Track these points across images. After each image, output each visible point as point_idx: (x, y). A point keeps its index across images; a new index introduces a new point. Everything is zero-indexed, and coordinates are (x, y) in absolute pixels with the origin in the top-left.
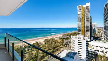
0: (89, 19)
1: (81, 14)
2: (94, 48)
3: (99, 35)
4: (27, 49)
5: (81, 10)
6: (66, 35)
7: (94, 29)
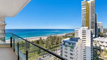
0: (94, 15)
1: (85, 9)
3: (105, 34)
5: (85, 5)
6: (70, 34)
7: (99, 29)
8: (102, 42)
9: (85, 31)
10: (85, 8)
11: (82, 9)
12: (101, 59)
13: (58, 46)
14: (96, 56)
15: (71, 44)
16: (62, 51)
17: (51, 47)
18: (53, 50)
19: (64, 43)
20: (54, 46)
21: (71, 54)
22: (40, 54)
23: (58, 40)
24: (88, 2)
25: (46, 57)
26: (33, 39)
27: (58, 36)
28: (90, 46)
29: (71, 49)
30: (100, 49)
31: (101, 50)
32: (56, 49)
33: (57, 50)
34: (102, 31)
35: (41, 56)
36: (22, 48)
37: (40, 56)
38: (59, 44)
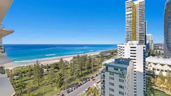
0: (143, 23)
1: (131, 14)
2: (151, 66)
3: (156, 52)
4: (45, 70)
5: (130, 7)
6: (106, 52)
7: (149, 44)
8: (155, 64)
9: (135, 47)
10: (131, 12)
11: (127, 13)
12: (156, 90)
13: (91, 72)
14: (149, 86)
15: (119, 70)
16: (104, 81)
17: (80, 74)
18: (84, 79)
19: (107, 68)
20: (83, 72)
21: (121, 87)
22: (62, 88)
23: (91, 61)
24: (135, 2)
25: (72, 91)
26: (47, 62)
27: (89, 55)
28: (142, 71)
29: (121, 78)
30: (154, 75)
31: (156, 77)
32: (87, 76)
33: (89, 78)
34: (152, 48)
35: (65, 89)
36: (29, 78)
37: (61, 89)
38: (92, 69)
